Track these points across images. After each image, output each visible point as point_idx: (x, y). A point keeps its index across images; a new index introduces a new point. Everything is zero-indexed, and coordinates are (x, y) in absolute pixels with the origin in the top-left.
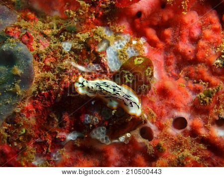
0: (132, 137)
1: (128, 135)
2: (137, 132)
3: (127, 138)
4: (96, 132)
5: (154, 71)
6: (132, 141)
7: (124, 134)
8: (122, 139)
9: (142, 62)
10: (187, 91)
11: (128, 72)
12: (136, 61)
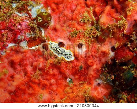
0: (39, 48)
1: (37, 47)
2: (41, 46)
3: (36, 48)
4: (22, 43)
5: (52, 19)
6: (38, 50)
7: (35, 46)
8: (34, 48)
9: (47, 14)
10: (67, 32)
11: (40, 17)
12: (44, 14)
